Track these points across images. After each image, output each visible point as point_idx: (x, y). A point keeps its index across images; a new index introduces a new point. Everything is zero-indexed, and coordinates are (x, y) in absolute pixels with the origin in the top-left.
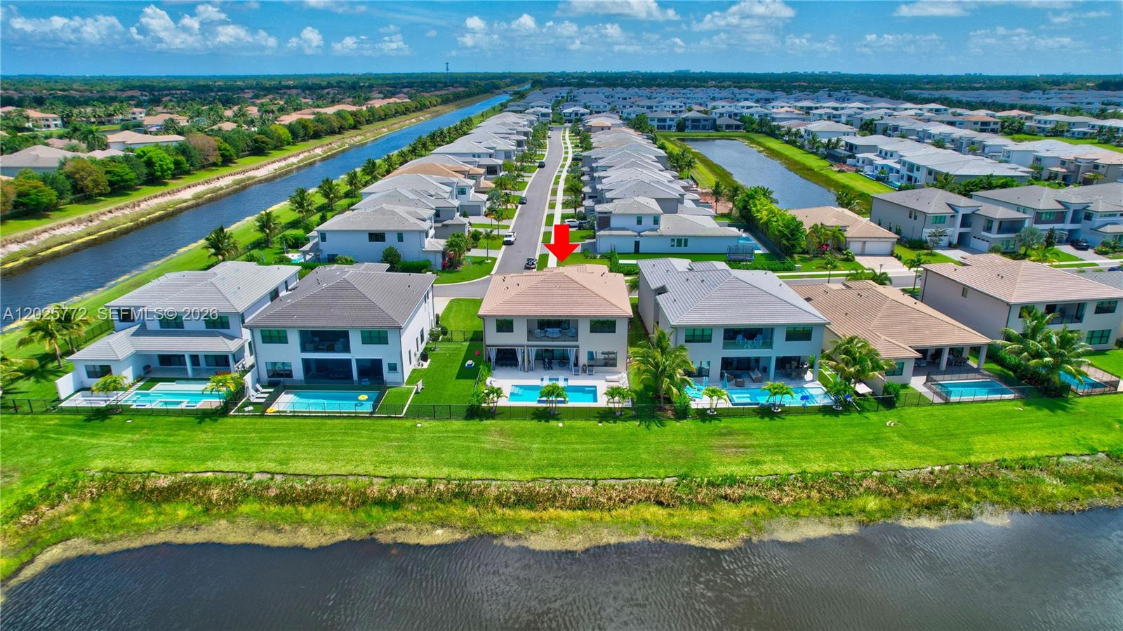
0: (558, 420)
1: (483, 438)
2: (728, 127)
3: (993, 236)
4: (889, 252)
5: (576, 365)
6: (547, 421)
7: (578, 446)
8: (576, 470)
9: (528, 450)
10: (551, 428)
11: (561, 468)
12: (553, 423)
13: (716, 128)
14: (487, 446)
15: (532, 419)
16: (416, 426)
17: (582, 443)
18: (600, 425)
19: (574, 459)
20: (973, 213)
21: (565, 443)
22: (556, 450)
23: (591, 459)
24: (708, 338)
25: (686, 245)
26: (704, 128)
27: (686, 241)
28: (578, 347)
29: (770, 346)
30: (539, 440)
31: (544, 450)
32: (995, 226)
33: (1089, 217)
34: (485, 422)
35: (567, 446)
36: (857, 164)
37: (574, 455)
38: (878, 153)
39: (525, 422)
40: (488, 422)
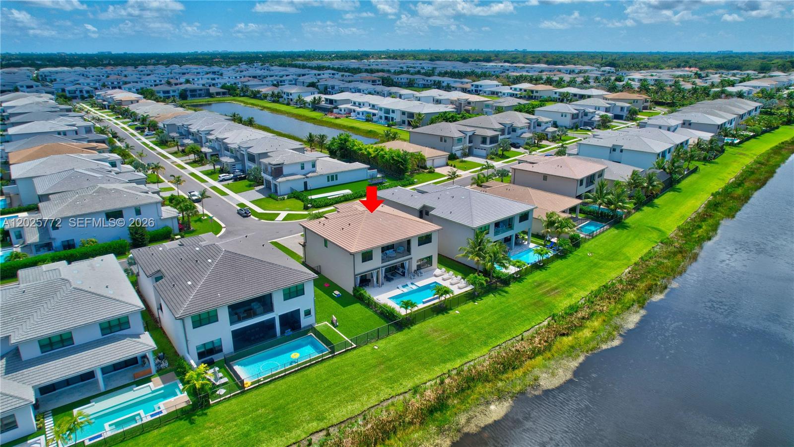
2: (218, 94)
3: (488, 146)
4: (445, 164)
13: (210, 95)
15: (438, 315)
18: (476, 304)
20: (473, 134)
21: (477, 322)
24: (487, 231)
25: (337, 179)
26: (200, 96)
27: (336, 176)
28: (411, 259)
29: (511, 228)
31: (473, 330)
32: (488, 141)
33: (514, 130)
34: (413, 328)
36: (340, 112)
38: (353, 104)
40: (415, 327)
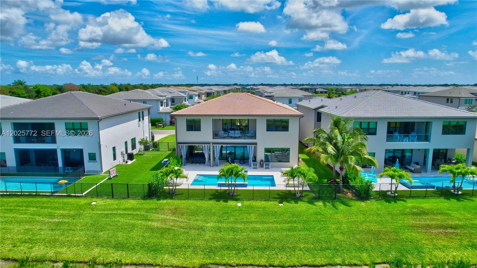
0: (237, 200)
1: (154, 216)
5: (255, 160)
6: (226, 201)
7: (258, 226)
8: (257, 254)
9: (202, 229)
10: (228, 207)
11: (238, 251)
12: (231, 203)
14: (155, 224)
15: (211, 199)
16: (90, 204)
17: (263, 223)
18: (280, 205)
19: (255, 241)
21: (244, 223)
22: (233, 230)
23: (275, 240)
24: (373, 131)
28: (256, 144)
29: (427, 139)
30: (215, 218)
31: (219, 229)
34: (161, 201)
35: (247, 226)
37: (254, 235)
39: (203, 202)
40: (165, 201)
